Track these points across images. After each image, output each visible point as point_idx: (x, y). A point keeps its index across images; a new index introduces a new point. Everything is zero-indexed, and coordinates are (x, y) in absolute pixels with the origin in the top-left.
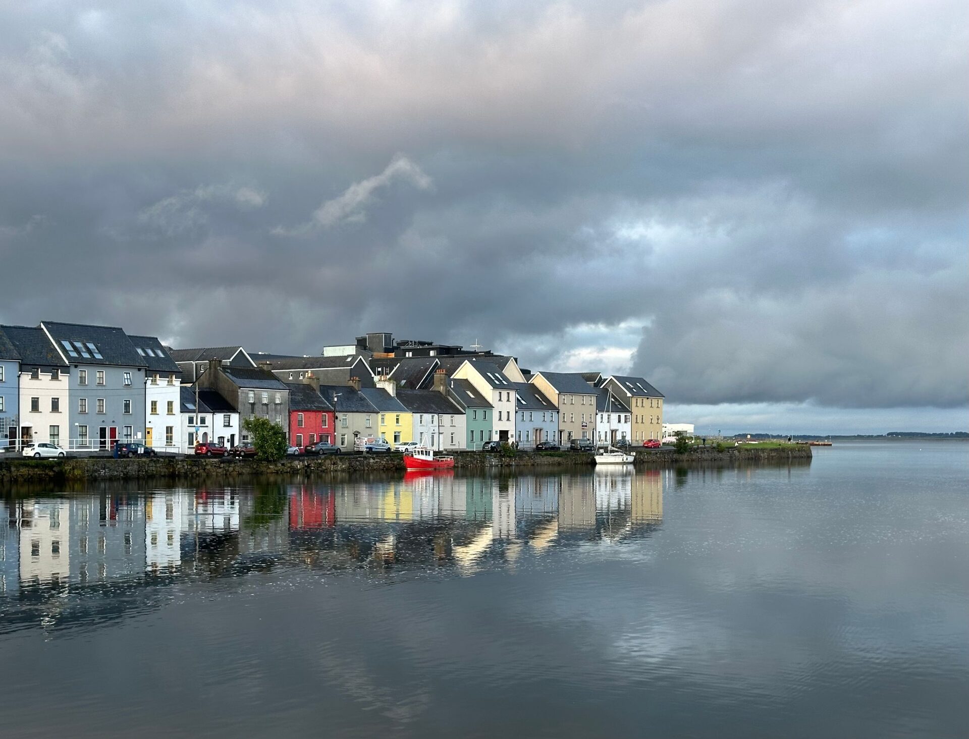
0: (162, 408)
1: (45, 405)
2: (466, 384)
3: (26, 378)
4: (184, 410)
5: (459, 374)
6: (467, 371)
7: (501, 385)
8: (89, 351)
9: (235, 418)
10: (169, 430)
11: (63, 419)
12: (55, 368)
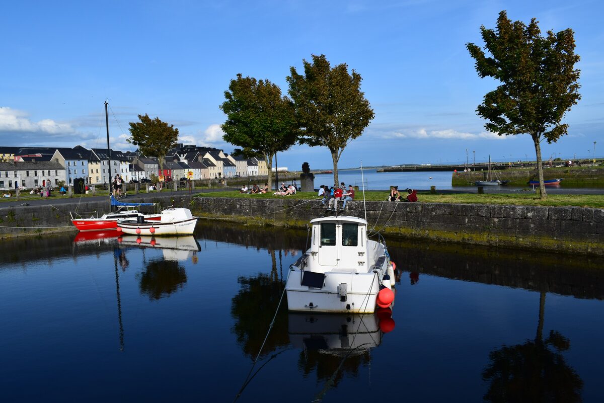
0: (124, 171)
1: (95, 171)
2: (207, 160)
3: (90, 164)
4: (130, 171)
5: (205, 157)
6: (208, 156)
7: (218, 159)
8: (105, 156)
9: (143, 172)
10: (127, 176)
11: (99, 175)
12: (96, 161)
